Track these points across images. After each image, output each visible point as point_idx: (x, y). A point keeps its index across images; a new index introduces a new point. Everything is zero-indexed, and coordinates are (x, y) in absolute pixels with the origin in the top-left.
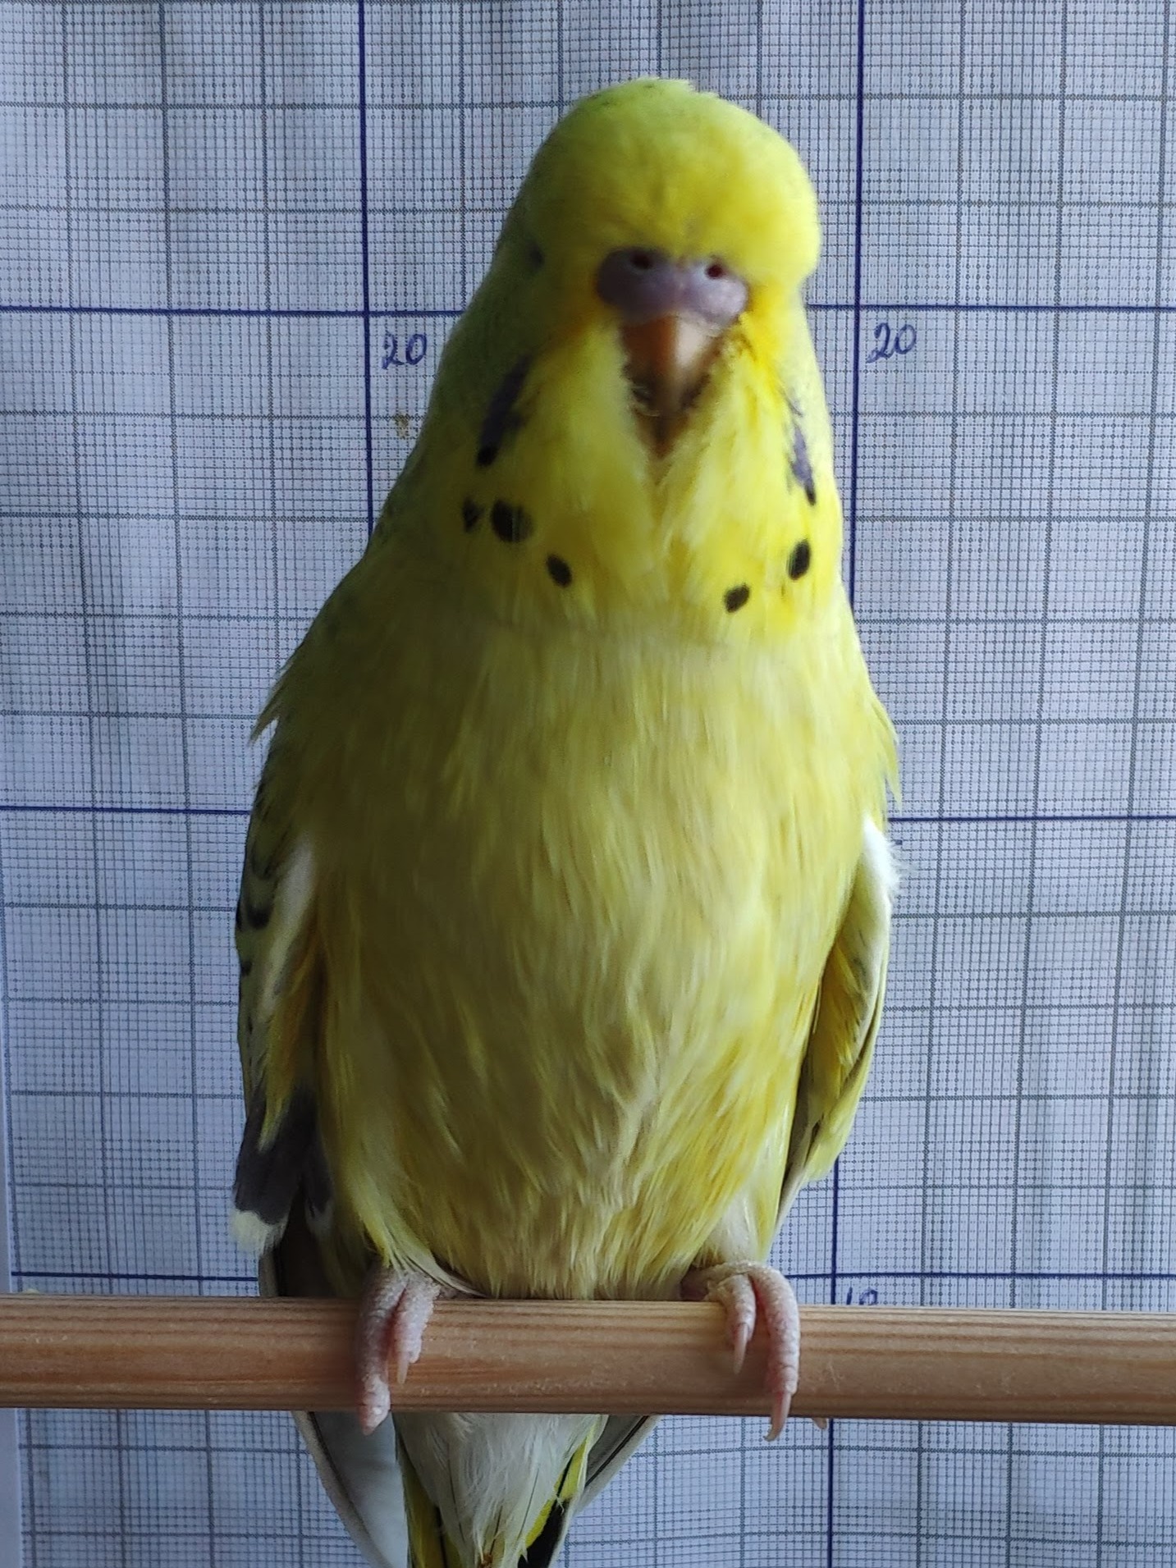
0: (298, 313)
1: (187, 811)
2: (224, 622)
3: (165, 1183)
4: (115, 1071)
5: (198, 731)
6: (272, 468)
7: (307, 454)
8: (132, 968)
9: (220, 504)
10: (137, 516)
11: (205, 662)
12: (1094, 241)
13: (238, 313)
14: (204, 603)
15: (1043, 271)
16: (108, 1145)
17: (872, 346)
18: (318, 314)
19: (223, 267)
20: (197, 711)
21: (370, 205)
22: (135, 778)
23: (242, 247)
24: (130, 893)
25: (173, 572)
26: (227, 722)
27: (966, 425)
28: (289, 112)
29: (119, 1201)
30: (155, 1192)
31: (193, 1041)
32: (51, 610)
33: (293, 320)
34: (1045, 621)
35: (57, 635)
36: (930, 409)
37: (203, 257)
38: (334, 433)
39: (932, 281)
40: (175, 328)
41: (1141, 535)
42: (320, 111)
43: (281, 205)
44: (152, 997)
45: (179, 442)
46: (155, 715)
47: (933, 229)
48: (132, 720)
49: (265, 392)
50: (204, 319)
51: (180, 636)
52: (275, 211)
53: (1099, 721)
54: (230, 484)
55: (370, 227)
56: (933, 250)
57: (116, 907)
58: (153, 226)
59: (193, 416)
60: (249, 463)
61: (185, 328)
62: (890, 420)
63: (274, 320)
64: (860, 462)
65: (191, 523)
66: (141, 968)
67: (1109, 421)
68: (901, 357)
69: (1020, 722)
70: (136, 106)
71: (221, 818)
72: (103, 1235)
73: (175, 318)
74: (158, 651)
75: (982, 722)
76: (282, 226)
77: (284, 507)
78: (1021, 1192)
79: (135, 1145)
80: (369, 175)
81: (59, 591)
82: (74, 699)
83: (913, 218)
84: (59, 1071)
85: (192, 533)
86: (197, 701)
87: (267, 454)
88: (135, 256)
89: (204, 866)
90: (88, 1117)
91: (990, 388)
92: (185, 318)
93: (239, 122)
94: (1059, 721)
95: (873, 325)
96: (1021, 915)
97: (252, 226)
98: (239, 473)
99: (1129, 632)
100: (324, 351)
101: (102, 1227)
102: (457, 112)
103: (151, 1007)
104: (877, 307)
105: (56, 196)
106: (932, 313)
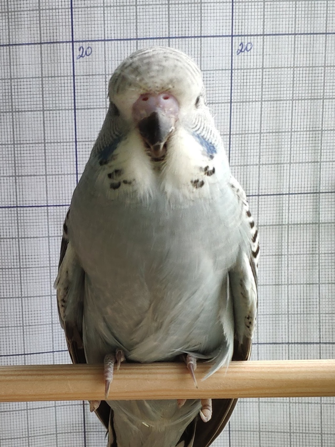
12: (148, 17)
15: (132, 28)
17: (78, 54)
36: (98, 73)
39: (96, 32)
47: (96, 15)
56: (96, 22)
62: (85, 77)
64: (76, 91)
68: (87, 57)
83: (89, 12)
95: (78, 47)
104: (79, 41)
106: (97, 43)
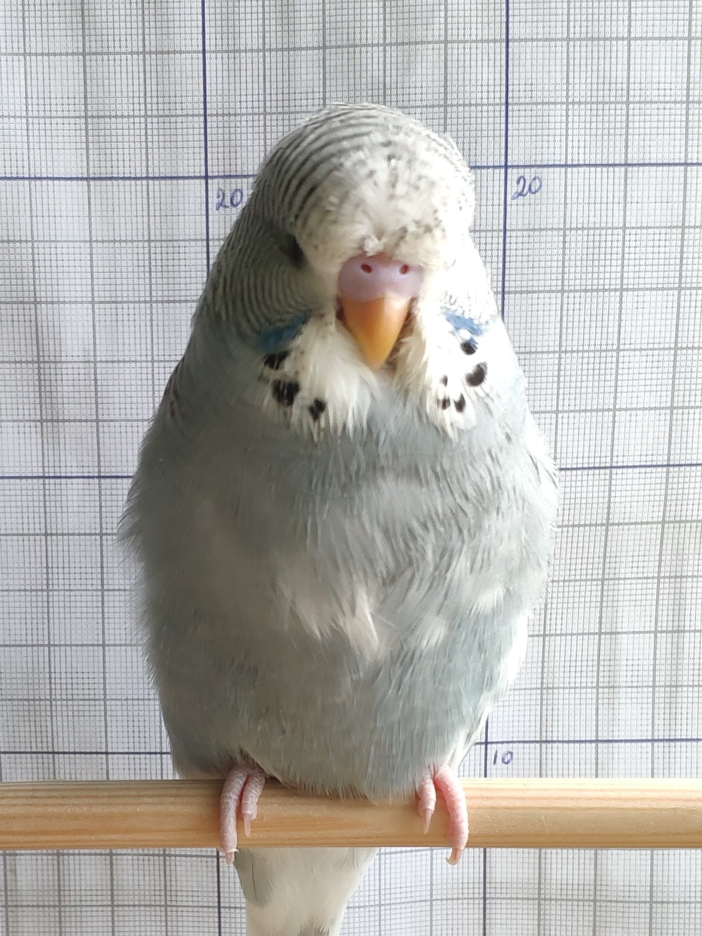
0: (165, 178)
1: (99, 477)
2: (121, 365)
3: (86, 697)
4: (57, 632)
5: (106, 429)
6: (150, 272)
7: (171, 262)
8: (67, 570)
9: (119, 294)
10: (70, 302)
11: (110, 388)
12: (648, 125)
13: (130, 178)
14: (109, 353)
15: (617, 143)
16: (53, 675)
17: (515, 190)
18: (178, 178)
19: (120, 151)
20: (106, 417)
21: (208, 112)
22: (68, 458)
23: (132, 139)
24: (65, 526)
25: (91, 335)
26: (123, 424)
27: (572, 236)
28: (159, 56)
29: (59, 708)
30: (81, 703)
31: (103, 613)
32: (18, 359)
33: (163, 182)
34: (618, 350)
35: (22, 374)
36: (550, 226)
37: (108, 145)
38: (187, 250)
39: (551, 150)
40: (92, 188)
41: (676, 298)
42: (178, 55)
43: (155, 113)
44: (78, 587)
45: (94, 257)
46: (81, 421)
47: (552, 119)
48: (67, 424)
49: (146, 226)
50: (109, 182)
51: (95, 374)
52: (151, 116)
53: (650, 409)
54: (125, 282)
55: (209, 125)
56: (552, 132)
57: (57, 534)
58: (78, 127)
59: (103, 241)
60: (136, 269)
61: (98, 188)
62: (526, 233)
63: (151, 182)
64: (507, 259)
65: (102, 305)
66: (72, 570)
67: (657, 231)
68: (532, 196)
69: (603, 410)
70: (67, 54)
71: (119, 481)
72: (49, 729)
73: (92, 183)
74: (82, 383)
75: (580, 411)
76: (155, 126)
77: (157, 295)
78: (601, 690)
79: (69, 675)
80: (208, 93)
81: (23, 348)
82: (32, 412)
83: (539, 113)
84: (24, 632)
85: (102, 312)
86: (105, 412)
87: (147, 263)
88: (67, 146)
89: (109, 509)
90: (41, 659)
91: (586, 213)
92: (98, 182)
93: (130, 63)
94: (626, 409)
95: (516, 177)
96: (602, 525)
97: (137, 126)
98: (130, 275)
99: (669, 356)
100: (181, 200)
101: (49, 724)
102: (261, 54)
103: (78, 593)
104: (518, 166)
105: (20, 109)
106: (551, 169)
